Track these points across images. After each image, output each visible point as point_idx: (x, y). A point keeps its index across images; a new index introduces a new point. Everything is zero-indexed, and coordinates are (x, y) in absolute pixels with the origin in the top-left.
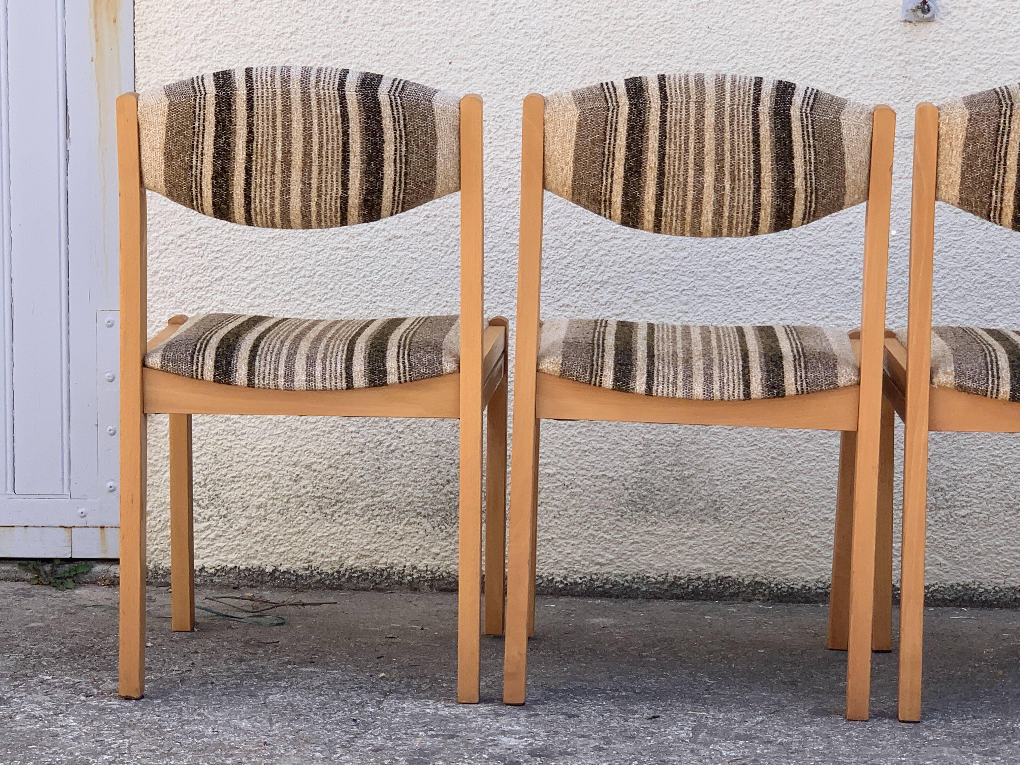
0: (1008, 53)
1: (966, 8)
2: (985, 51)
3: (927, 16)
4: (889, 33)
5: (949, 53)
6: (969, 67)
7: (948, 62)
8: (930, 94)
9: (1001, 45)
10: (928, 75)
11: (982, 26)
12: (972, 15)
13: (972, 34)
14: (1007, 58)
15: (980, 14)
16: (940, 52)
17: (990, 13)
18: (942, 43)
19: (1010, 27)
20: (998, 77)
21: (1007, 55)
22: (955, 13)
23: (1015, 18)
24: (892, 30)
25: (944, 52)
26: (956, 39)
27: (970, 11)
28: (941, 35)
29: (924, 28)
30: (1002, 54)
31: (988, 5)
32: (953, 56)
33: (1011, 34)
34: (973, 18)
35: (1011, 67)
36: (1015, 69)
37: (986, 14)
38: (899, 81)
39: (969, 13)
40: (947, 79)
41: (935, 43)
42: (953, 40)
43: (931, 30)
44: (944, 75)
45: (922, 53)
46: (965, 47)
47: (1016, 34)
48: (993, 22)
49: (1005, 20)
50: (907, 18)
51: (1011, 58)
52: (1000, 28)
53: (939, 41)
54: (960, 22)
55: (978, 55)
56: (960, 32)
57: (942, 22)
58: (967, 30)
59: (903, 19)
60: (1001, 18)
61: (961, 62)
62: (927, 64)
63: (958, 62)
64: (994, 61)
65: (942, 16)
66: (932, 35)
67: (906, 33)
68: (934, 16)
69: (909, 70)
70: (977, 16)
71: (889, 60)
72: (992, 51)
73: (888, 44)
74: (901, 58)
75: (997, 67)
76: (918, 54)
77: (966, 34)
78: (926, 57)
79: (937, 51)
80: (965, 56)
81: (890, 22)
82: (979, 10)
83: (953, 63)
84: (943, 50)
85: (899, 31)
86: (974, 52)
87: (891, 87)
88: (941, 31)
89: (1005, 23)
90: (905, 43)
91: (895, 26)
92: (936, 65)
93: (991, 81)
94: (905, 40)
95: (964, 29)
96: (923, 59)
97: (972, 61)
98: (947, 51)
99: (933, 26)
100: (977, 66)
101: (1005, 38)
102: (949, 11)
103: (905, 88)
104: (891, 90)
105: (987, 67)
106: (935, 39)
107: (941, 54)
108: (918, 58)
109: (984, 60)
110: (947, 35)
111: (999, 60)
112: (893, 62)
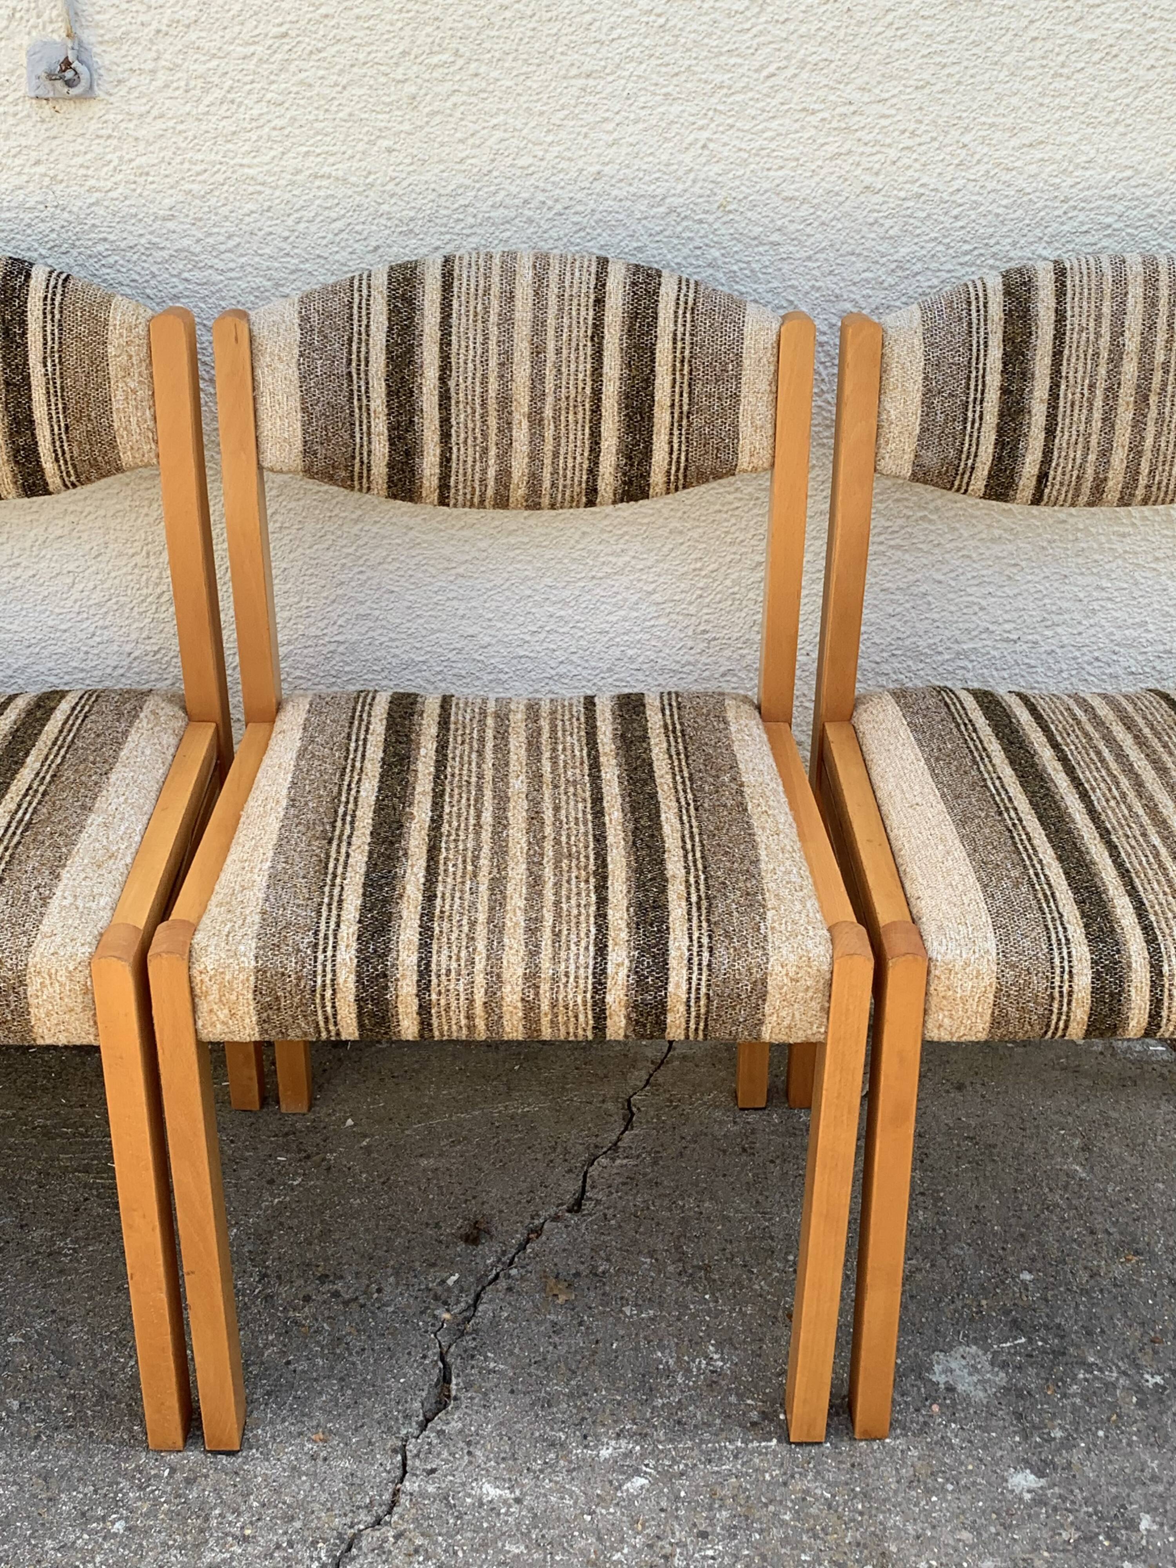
0: (245, 161)
1: (153, 72)
2: (200, 157)
3: (74, 91)
4: (11, 121)
5: (131, 161)
6: (172, 187)
7: (132, 177)
8: (105, 240)
9: (229, 146)
10: (97, 203)
11: (188, 108)
12: (167, 86)
13: (171, 123)
14: (241, 171)
15: (182, 83)
16: (114, 157)
17: (200, 83)
18: (115, 142)
19: (242, 109)
20: (229, 207)
21: (241, 165)
22: (133, 82)
23: (250, 92)
24: (15, 115)
25: (121, 158)
26: (141, 133)
27: (162, 77)
28: (110, 125)
29: (74, 113)
30: (232, 162)
31: (196, 66)
32: (138, 167)
33: (246, 125)
34: (169, 92)
35: (251, 189)
36: (260, 193)
37: (192, 83)
38: (42, 215)
39: (159, 83)
40: (133, 211)
41: (102, 141)
42: (135, 134)
43: (90, 115)
44: (127, 203)
45: (79, 160)
46: (162, 149)
47: (254, 124)
48: (207, 100)
49: (230, 96)
50: (40, 92)
51: (251, 172)
52: (222, 112)
53: (109, 137)
54: (144, 100)
55: (186, 165)
56: (148, 120)
57: (112, 99)
58: (161, 116)
59: (33, 94)
60: (223, 92)
61: (156, 179)
62: (92, 182)
63: (150, 179)
64: (220, 177)
65: (107, 86)
66: (93, 126)
67: (43, 121)
68: (91, 87)
69: (58, 193)
70: (177, 88)
71: (19, 173)
72: (212, 157)
73: (11, 143)
74: (41, 169)
75: (226, 187)
76: (73, 162)
77: (160, 124)
78: (88, 168)
79: (108, 157)
80: (163, 166)
81: (9, 99)
82: (179, 75)
83: (142, 180)
84: (118, 154)
85: (29, 116)
86: (179, 159)
87: (29, 226)
88: (111, 117)
89: (232, 102)
90: (44, 140)
91: (20, 108)
92: (109, 184)
93: (216, 214)
94: (43, 135)
95: (155, 112)
96: (82, 171)
97: (177, 176)
98: (127, 157)
99: (95, 108)
100: (187, 187)
101: (234, 133)
102: (121, 76)
103: (57, 228)
104: (29, 231)
105: (207, 188)
106: (101, 132)
107: (116, 162)
108: (74, 170)
109: (198, 174)
110: (123, 125)
111: (228, 174)
112: (25, 178)
